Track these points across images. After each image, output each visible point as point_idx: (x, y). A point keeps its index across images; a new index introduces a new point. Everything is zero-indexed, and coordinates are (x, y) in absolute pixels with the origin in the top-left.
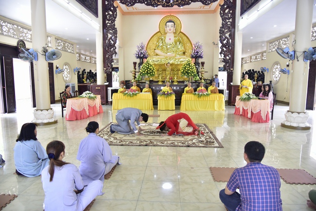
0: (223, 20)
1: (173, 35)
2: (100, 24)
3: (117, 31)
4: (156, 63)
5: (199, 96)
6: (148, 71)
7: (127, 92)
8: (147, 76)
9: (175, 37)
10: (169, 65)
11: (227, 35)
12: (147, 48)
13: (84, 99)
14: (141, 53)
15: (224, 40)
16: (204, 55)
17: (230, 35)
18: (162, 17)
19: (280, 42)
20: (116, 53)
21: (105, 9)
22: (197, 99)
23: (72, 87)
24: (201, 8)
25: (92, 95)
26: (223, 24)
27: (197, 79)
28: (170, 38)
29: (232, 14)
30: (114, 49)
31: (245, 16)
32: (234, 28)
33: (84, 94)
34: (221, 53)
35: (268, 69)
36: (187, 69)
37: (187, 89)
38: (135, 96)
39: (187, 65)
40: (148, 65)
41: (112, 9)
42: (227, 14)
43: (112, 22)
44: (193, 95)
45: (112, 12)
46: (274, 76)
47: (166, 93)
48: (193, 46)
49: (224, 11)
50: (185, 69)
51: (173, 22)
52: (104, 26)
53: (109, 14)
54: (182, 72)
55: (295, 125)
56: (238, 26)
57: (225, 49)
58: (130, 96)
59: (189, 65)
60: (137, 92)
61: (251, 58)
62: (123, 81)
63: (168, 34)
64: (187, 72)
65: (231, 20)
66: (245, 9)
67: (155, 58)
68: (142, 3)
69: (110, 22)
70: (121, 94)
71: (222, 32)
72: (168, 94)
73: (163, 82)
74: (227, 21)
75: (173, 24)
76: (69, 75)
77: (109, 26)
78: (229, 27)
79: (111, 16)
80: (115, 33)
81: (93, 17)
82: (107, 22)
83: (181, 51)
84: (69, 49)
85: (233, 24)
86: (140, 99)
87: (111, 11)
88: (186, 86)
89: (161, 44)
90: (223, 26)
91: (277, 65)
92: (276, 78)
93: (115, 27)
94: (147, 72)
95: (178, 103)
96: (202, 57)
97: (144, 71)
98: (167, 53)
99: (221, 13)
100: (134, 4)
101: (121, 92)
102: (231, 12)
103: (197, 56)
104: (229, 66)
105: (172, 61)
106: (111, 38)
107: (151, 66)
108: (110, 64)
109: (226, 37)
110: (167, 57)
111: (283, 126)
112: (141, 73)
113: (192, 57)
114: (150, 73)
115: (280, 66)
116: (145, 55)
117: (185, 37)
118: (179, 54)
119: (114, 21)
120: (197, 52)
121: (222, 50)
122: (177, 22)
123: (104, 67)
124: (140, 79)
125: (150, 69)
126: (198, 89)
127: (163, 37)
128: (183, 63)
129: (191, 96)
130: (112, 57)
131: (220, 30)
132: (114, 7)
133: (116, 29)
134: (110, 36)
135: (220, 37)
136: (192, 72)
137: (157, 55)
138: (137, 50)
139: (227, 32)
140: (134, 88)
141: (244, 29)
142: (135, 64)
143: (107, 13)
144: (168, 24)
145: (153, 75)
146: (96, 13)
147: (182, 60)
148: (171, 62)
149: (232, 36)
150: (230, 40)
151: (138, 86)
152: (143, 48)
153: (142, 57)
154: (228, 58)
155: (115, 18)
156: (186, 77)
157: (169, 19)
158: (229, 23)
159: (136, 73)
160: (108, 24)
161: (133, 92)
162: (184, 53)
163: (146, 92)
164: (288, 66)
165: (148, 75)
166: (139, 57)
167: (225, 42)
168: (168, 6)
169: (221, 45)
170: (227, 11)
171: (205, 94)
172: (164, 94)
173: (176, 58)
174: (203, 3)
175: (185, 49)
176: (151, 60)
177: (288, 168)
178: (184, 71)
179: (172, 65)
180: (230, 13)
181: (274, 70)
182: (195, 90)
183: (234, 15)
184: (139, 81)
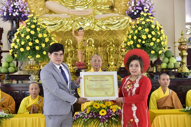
6: (35, 45)
10: (81, 32)
14: (14, 7)
36: (144, 37)
40: (35, 30)
50: (139, 37)
54: (130, 47)
59: (149, 27)
94: (33, 48)
97: (24, 47)
98: (73, 8)
105: (88, 24)
107: (43, 31)
110: (75, 16)
112: (15, 50)
114: (42, 50)
116: (24, 12)
118: (100, 10)
124: (11, 69)
125: (42, 40)
137: (51, 12)
148: (85, 27)
162: (112, 8)
165: (34, 56)
166: (8, 18)
173: (96, 17)
178: (135, 45)
179: (89, 33)
184: (8, 73)
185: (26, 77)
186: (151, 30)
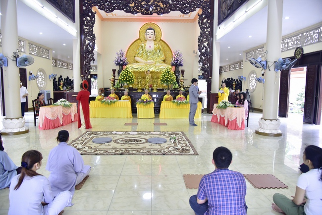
0: (201, 30)
1: (153, 43)
2: (77, 29)
3: (95, 37)
4: (136, 70)
5: (178, 104)
6: (127, 78)
7: (104, 100)
8: (126, 84)
9: (155, 44)
10: (148, 72)
11: (206, 44)
12: (126, 54)
13: (58, 107)
14: (121, 60)
15: (203, 49)
16: (183, 63)
17: (208, 44)
18: (142, 24)
19: (255, 52)
20: (94, 60)
21: (83, 14)
22: (176, 107)
23: (47, 94)
24: (180, 17)
25: (67, 103)
26: (201, 33)
27: (176, 87)
28: (150, 45)
29: (210, 24)
30: (91, 56)
31: (222, 25)
32: (212, 37)
33: (59, 102)
34: (199, 62)
35: (245, 78)
36: (166, 77)
37: (166, 96)
38: (113, 104)
39: (167, 73)
40: (127, 73)
41: (90, 14)
42: (205, 24)
43: (90, 28)
44: (172, 103)
45: (90, 18)
46: (250, 84)
47: (145, 100)
48: (173, 54)
49: (202, 21)
50: (165, 77)
51: (154, 30)
52: (82, 31)
53: (86, 19)
54: (161, 80)
55: (268, 132)
56: (216, 36)
57: (203, 58)
58: (108, 104)
59: (168, 73)
60: (115, 100)
61: (230, 67)
62: (102, 89)
63: (147, 42)
64: (166, 80)
65: (209, 30)
66: (222, 19)
67: (135, 66)
68: (121, 9)
69: (88, 28)
70: (98, 101)
71: (200, 41)
72: (147, 102)
73: (143, 90)
74: (206, 30)
75: (153, 31)
76: (43, 82)
77: (87, 32)
78: (207, 37)
79: (88, 21)
80: (93, 39)
81: (70, 22)
82: (85, 27)
83: (161, 59)
84: (45, 55)
85: (211, 34)
86: (118, 107)
87: (89, 16)
88: (166, 94)
89: (141, 52)
90: (202, 35)
91: (254, 74)
92: (253, 86)
93: (94, 33)
94: (126, 79)
95: (157, 110)
96: (182, 65)
97: (123, 79)
98: (146, 60)
99: (199, 22)
100: (112, 11)
101: (99, 100)
102: (209, 21)
103: (177, 64)
104: (207, 74)
106: (89, 44)
107: (130, 73)
108: (88, 70)
109: (204, 46)
110: (147, 65)
111: (257, 133)
112: (120, 80)
113: (172, 65)
114: (129, 80)
115: (256, 75)
116: (125, 62)
117: (165, 45)
118: (159, 62)
119: (92, 26)
120: (177, 60)
121: (201, 58)
122: (157, 30)
123: (82, 73)
124: (118, 87)
125: (129, 77)
126: (177, 97)
127: (143, 45)
128: (163, 70)
129: (170, 104)
130: (90, 64)
131: (199, 39)
132: (92, 12)
133: (94, 35)
134: (87, 42)
135: (199, 45)
136: (172, 80)
137: (137, 62)
138: (117, 56)
139: (205, 41)
140: (112, 95)
141: (221, 39)
142: (114, 71)
143: (84, 19)
144: (148, 31)
145: (132, 83)
146: (73, 18)
147: (162, 67)
148: (151, 70)
149: (211, 45)
150: (209, 49)
151: (116, 93)
152: (122, 55)
153: (121, 64)
154: (206, 66)
155: (94, 23)
156: (165, 85)
157: (149, 27)
158: (207, 32)
159: (116, 81)
160: (86, 30)
161: (111, 100)
162: (164, 61)
163: (125, 99)
164: (263, 75)
165: (126, 82)
166: (118, 64)
167: (203, 51)
168: (148, 14)
169: (200, 53)
170: (205, 21)
171: (184, 102)
172: (143, 101)
173: (156, 65)
174: (182, 12)
175: (166, 57)
176: (130, 67)
177: (258, 174)
178: (163, 79)
179: (151, 72)
180: (208, 23)
181: (251, 79)
182: (174, 98)
183: (211, 24)
184: (117, 88)
185: (124, 90)
186: (169, 74)
